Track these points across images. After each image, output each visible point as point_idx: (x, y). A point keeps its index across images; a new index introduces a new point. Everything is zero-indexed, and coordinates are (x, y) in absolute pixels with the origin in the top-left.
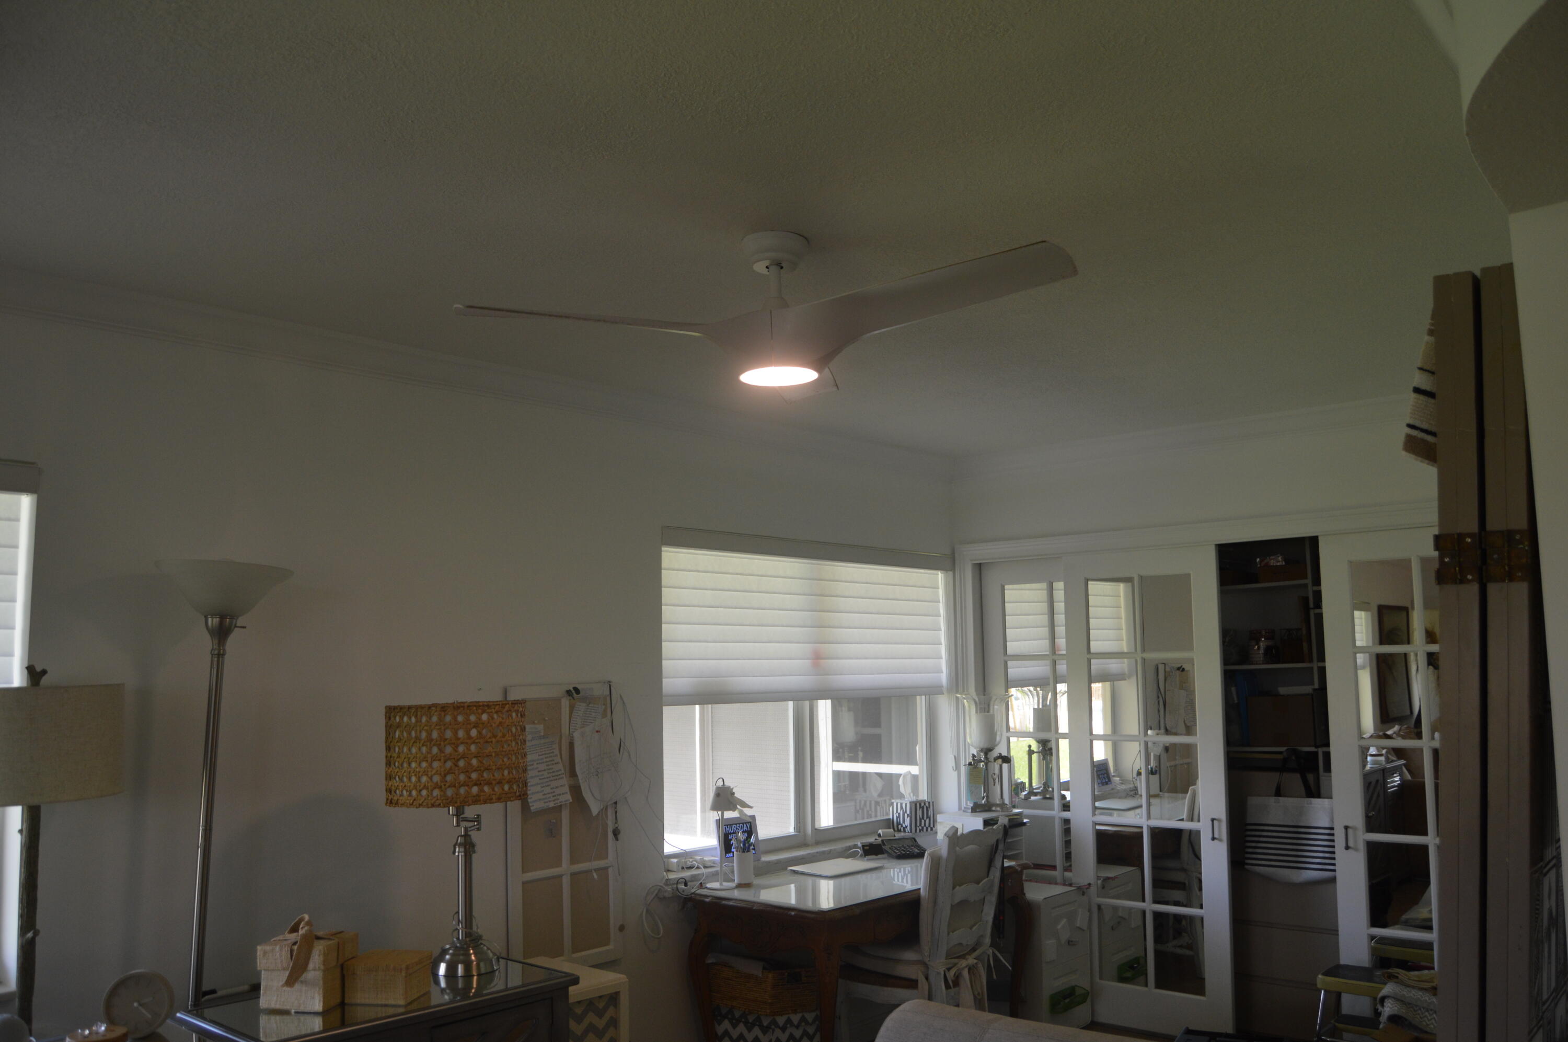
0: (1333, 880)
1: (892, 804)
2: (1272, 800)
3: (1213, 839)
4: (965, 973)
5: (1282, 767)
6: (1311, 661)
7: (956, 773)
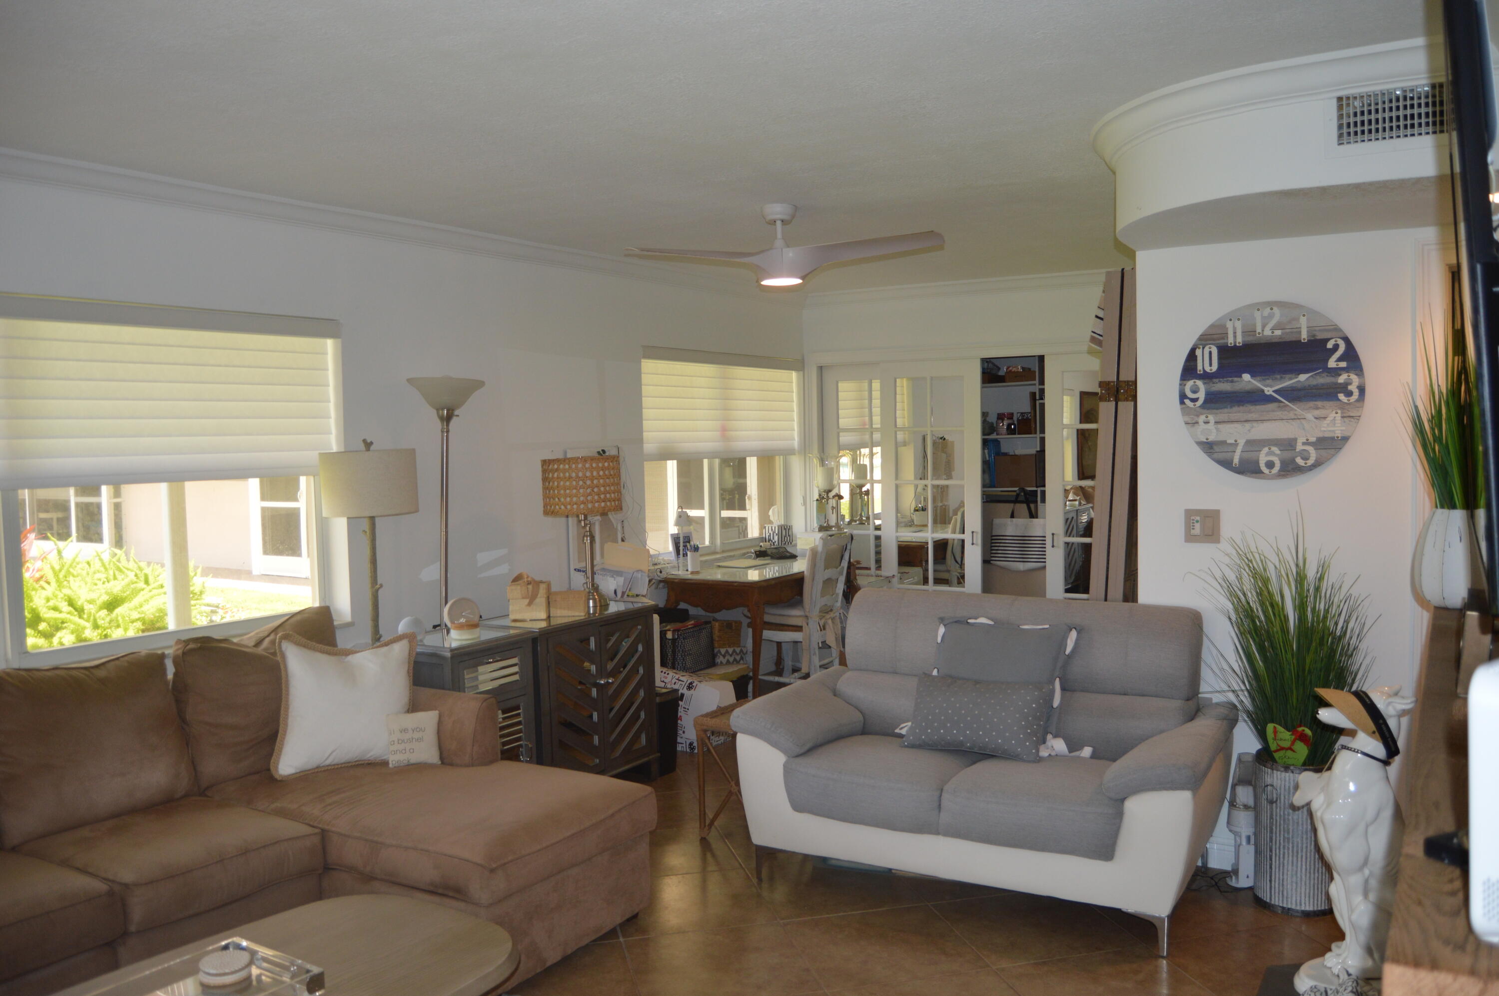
0: (1044, 567)
2: (1009, 521)
3: (973, 544)
4: (830, 621)
5: (1016, 500)
6: (1036, 433)
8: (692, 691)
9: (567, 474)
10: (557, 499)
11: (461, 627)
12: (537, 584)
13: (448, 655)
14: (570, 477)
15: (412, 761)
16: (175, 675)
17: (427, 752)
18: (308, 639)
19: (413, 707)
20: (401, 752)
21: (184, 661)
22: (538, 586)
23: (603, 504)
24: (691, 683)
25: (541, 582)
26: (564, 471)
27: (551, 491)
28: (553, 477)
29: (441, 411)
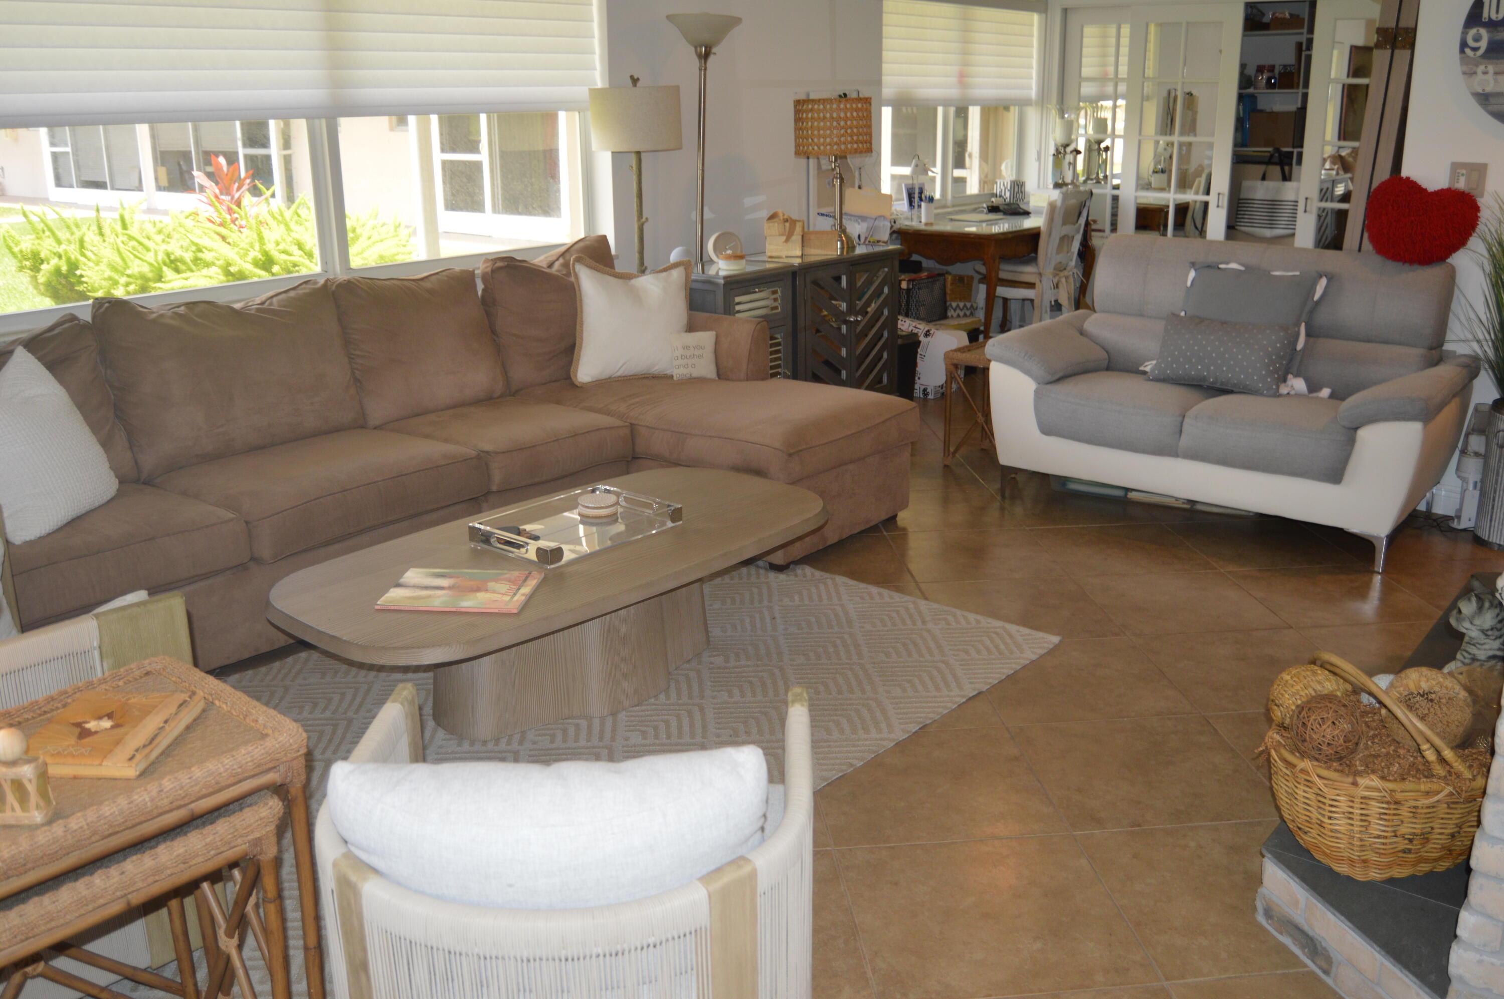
0: (1294, 232)
1: (996, 183)
2: (1259, 184)
3: (1218, 206)
4: (1063, 280)
5: (1269, 162)
6: (1298, 87)
7: (1037, 164)
8: (929, 338)
9: (821, 115)
10: (810, 140)
11: (729, 258)
12: (793, 222)
13: (722, 282)
14: (825, 118)
15: (694, 375)
16: (484, 290)
17: (706, 368)
18: (597, 262)
19: (691, 328)
20: (684, 366)
21: (493, 278)
22: (795, 224)
23: (855, 146)
24: (928, 331)
25: (799, 221)
26: (819, 111)
27: (805, 132)
28: (807, 118)
29: (699, 49)
